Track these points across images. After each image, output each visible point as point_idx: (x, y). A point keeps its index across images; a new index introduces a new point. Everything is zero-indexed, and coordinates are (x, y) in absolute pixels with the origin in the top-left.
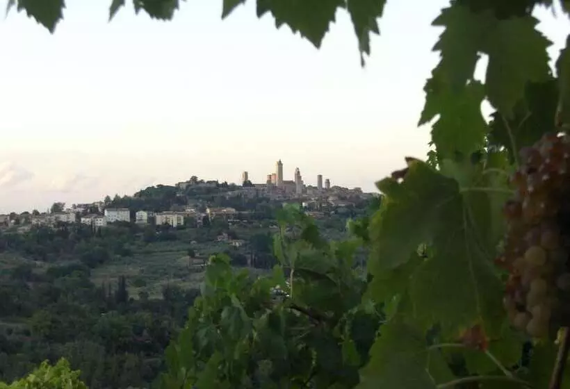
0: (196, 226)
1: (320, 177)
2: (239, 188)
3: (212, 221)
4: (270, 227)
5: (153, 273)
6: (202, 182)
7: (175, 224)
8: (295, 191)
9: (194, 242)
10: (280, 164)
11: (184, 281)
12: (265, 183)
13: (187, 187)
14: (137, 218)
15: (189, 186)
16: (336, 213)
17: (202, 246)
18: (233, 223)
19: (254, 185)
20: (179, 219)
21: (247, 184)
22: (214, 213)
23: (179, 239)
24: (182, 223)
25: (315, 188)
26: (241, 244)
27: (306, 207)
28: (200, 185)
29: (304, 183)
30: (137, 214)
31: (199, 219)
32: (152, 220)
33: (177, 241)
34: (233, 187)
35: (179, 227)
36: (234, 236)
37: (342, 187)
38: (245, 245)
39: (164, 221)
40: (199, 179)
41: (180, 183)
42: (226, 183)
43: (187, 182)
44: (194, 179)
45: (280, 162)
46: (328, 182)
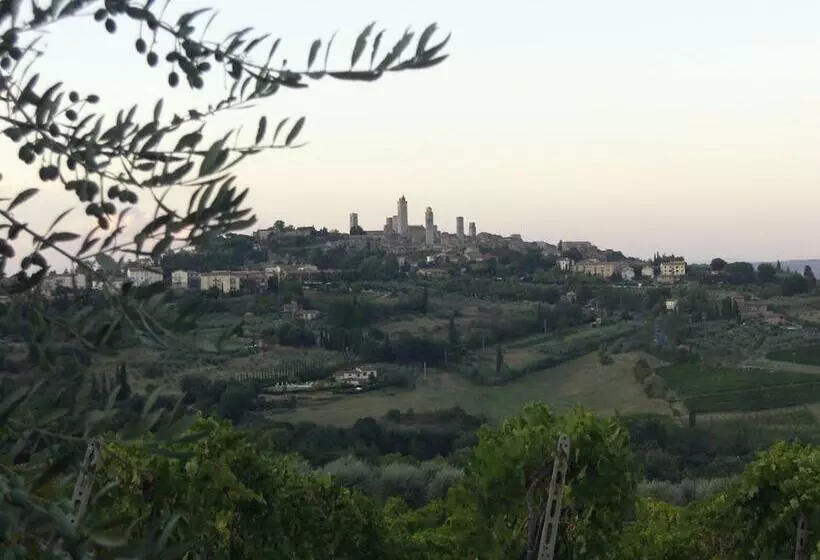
0: (258, 291)
1: (460, 220)
2: (343, 237)
3: (282, 283)
4: (364, 291)
5: (179, 358)
6: (290, 228)
7: (226, 288)
8: (424, 239)
9: (249, 314)
10: (403, 202)
11: (220, 369)
12: (382, 229)
13: (269, 236)
14: (173, 281)
15: (272, 234)
16: (468, 270)
17: (259, 319)
18: (311, 286)
19: (365, 233)
20: (232, 282)
21: (356, 230)
22: (285, 272)
23: (227, 310)
24: (238, 287)
25: (454, 235)
26: (314, 316)
27: (431, 263)
28: (288, 233)
29: (439, 229)
30: (173, 274)
31: (263, 281)
32: (194, 283)
33: (226, 314)
34: (336, 236)
35: (233, 293)
36: (306, 305)
37: (493, 233)
38: (319, 317)
39: (212, 284)
40: (286, 225)
41: (259, 231)
42: (325, 229)
43: (270, 229)
44: (280, 224)
45: (403, 199)
46: (473, 226)
